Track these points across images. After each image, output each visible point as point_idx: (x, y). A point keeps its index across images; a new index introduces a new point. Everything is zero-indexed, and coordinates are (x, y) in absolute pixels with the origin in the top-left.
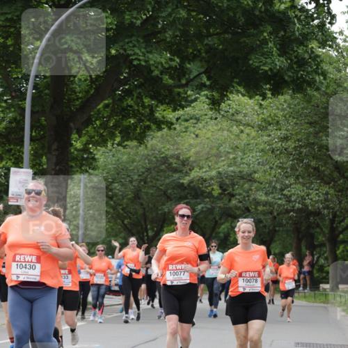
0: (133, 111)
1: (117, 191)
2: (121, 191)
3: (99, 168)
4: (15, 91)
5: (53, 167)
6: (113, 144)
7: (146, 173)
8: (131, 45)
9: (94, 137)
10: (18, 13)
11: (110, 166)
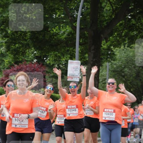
0: (136, 27)
1: (127, 73)
2: (129, 73)
3: (117, 60)
4: (71, 17)
5: (92, 60)
6: (125, 46)
9: (113, 42)
11: (123, 59)
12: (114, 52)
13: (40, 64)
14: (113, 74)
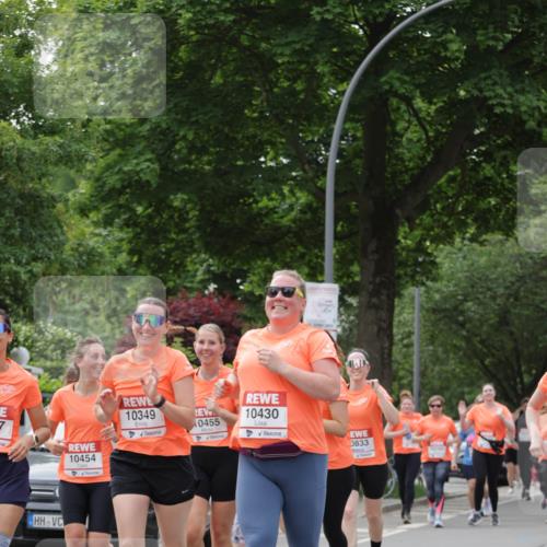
0: (494, 186)
1: (472, 314)
2: (477, 314)
3: (442, 279)
4: (309, 162)
5: (371, 279)
6: (463, 239)
7: (518, 284)
8: (489, 82)
9: (432, 229)
10: (311, 41)
11: (460, 275)
12: (436, 257)
13: (224, 297)
14: (433, 317)
